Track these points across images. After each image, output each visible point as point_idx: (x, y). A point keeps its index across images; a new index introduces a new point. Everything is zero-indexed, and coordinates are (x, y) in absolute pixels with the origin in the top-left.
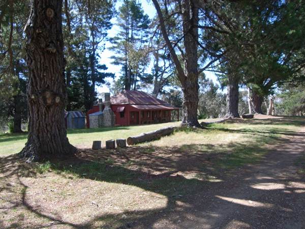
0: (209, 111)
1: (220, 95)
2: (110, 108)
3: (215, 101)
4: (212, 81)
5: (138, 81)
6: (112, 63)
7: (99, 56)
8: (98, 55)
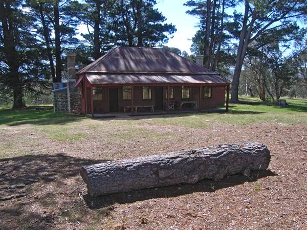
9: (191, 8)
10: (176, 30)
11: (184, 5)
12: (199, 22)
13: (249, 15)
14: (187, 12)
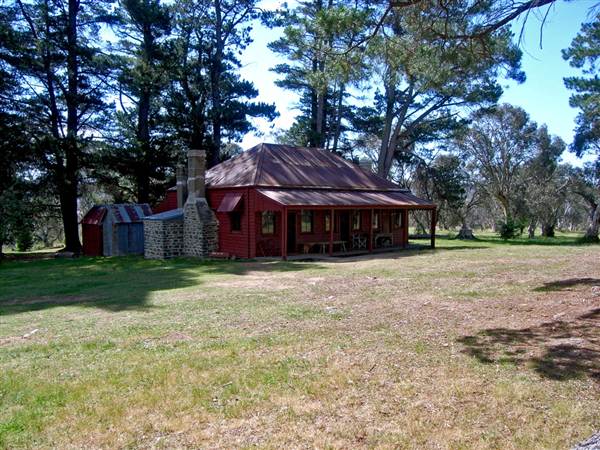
0: (532, 211)
1: (567, 169)
2: (204, 200)
3: (550, 187)
4: (544, 130)
5: (344, 129)
6: (280, 84)
7: (235, 61)
8: (230, 56)
9: (283, 77)
10: (278, 114)
11: (271, 70)
12: (298, 100)
13: (414, 93)
14: (276, 82)
